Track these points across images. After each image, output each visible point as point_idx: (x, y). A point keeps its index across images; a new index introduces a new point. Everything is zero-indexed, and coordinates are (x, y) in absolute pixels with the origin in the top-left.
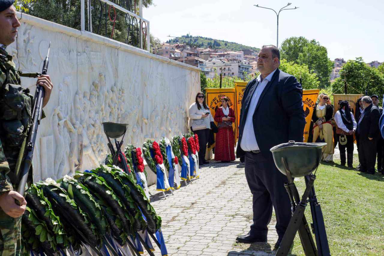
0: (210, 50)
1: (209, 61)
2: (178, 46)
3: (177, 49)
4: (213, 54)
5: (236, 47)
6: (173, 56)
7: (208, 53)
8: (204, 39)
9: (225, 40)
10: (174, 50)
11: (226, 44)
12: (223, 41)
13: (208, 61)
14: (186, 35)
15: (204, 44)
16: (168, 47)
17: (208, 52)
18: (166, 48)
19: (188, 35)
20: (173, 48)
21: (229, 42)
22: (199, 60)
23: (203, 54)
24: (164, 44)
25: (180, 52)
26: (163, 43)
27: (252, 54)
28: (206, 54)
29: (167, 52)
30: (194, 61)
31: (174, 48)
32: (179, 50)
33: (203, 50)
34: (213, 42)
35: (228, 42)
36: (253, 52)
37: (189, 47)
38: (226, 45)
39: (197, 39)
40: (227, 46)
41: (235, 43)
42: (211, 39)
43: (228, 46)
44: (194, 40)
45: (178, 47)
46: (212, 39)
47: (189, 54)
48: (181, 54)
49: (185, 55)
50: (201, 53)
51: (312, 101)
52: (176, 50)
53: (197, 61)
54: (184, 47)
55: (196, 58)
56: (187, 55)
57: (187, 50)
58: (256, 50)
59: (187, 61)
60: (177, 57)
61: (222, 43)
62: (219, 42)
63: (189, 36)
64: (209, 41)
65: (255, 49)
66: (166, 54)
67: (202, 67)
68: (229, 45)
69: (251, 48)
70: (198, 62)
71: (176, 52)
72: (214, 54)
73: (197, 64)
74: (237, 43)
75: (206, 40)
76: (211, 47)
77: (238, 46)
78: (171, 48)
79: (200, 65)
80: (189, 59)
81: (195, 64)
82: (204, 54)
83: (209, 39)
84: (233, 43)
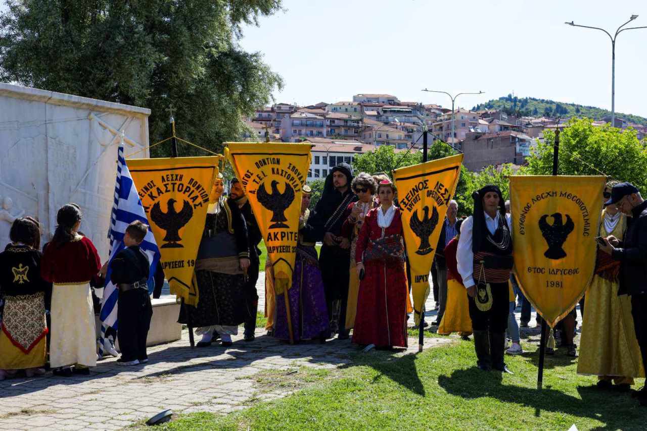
0: (546, 120)
1: (540, 139)
2: (486, 113)
3: (482, 119)
4: (548, 126)
5: (596, 115)
6: (472, 130)
7: (540, 125)
8: (538, 103)
9: (576, 103)
10: (477, 120)
11: (578, 109)
12: (573, 105)
13: (538, 138)
14: (506, 96)
15: (538, 110)
16: (466, 117)
17: (539, 123)
18: (462, 118)
19: (510, 96)
20: (474, 118)
21: (583, 106)
22: (518, 136)
23: (530, 127)
24: (458, 112)
25: (487, 123)
26: (457, 108)
27: (624, 125)
28: (537, 127)
29: (464, 124)
30: (510, 138)
31: (476, 118)
32: (486, 121)
33: (531, 120)
34: (554, 107)
35: (581, 106)
36: (625, 122)
37: (505, 116)
38: (578, 111)
39: (525, 102)
40: (580, 114)
41: (594, 108)
42: (552, 102)
43: (582, 113)
44: (520, 104)
45: (484, 116)
46: (554, 102)
47: (503, 128)
48: (489, 128)
49: (497, 128)
50: (527, 124)
51: (446, 190)
52: (481, 121)
53: (514, 138)
54: (495, 116)
55: (513, 134)
56: (500, 128)
57: (502, 120)
58: (633, 120)
59: (498, 139)
60: (480, 133)
61: (572, 108)
62: (564, 106)
63: (512, 98)
64: (548, 106)
65: (632, 117)
66: (463, 127)
67: (524, 148)
68: (584, 111)
69: (625, 116)
70: (517, 140)
71: (480, 124)
72: (552, 126)
73: (514, 143)
74: (597, 107)
75: (542, 104)
76: (547, 114)
77: (600, 113)
78: (472, 118)
79: (520, 145)
80: (500, 136)
81: (512, 143)
82: (533, 127)
83: (547, 102)
84: (590, 108)
